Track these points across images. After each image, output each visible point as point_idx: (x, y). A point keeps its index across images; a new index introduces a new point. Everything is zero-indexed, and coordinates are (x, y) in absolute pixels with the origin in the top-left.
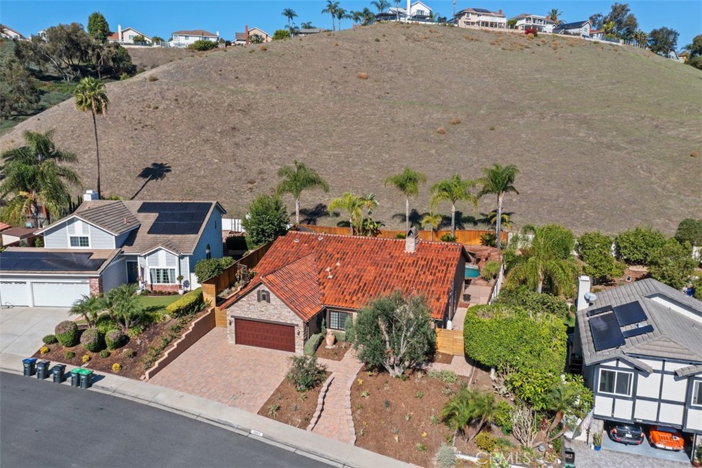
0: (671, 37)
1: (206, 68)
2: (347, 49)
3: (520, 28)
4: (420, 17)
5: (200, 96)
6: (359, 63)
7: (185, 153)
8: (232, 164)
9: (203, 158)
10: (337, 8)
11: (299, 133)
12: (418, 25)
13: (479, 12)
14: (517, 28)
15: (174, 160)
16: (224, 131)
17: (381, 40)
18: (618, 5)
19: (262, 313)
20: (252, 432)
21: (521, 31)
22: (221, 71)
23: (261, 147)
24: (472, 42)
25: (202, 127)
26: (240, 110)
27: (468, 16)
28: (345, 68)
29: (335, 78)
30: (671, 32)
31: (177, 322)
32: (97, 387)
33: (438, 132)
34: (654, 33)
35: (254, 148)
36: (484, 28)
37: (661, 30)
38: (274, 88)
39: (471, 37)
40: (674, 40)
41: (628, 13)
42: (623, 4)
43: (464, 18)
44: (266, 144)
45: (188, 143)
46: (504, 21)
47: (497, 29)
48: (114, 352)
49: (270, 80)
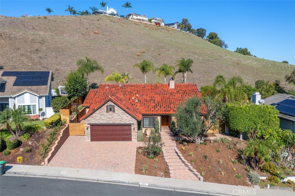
0: (204, 31)
1: (15, 23)
2: (86, 22)
3: (153, 22)
4: (113, 14)
5: (15, 34)
6: (93, 28)
7: (11, 60)
8: (40, 66)
9: (22, 63)
11: (72, 53)
12: (113, 17)
13: (137, 15)
14: (152, 22)
15: (4, 63)
16: (32, 51)
17: (100, 20)
18: (184, 19)
19: (109, 119)
20: (140, 184)
21: (153, 24)
22: (24, 24)
23: (54, 59)
24: (137, 25)
25: (19, 49)
26: (39, 42)
27: (133, 16)
28: (87, 29)
29: (83, 33)
30: (203, 30)
31: (52, 130)
33: (137, 55)
34: (198, 30)
35: (50, 59)
36: (140, 21)
37: (200, 29)
38: (54, 34)
39: (135, 24)
40: (205, 32)
41: (188, 22)
42: (186, 19)
43: (130, 17)
44: (56, 58)
45: (12, 56)
46: (147, 19)
47: (144, 22)
49: (51, 31)
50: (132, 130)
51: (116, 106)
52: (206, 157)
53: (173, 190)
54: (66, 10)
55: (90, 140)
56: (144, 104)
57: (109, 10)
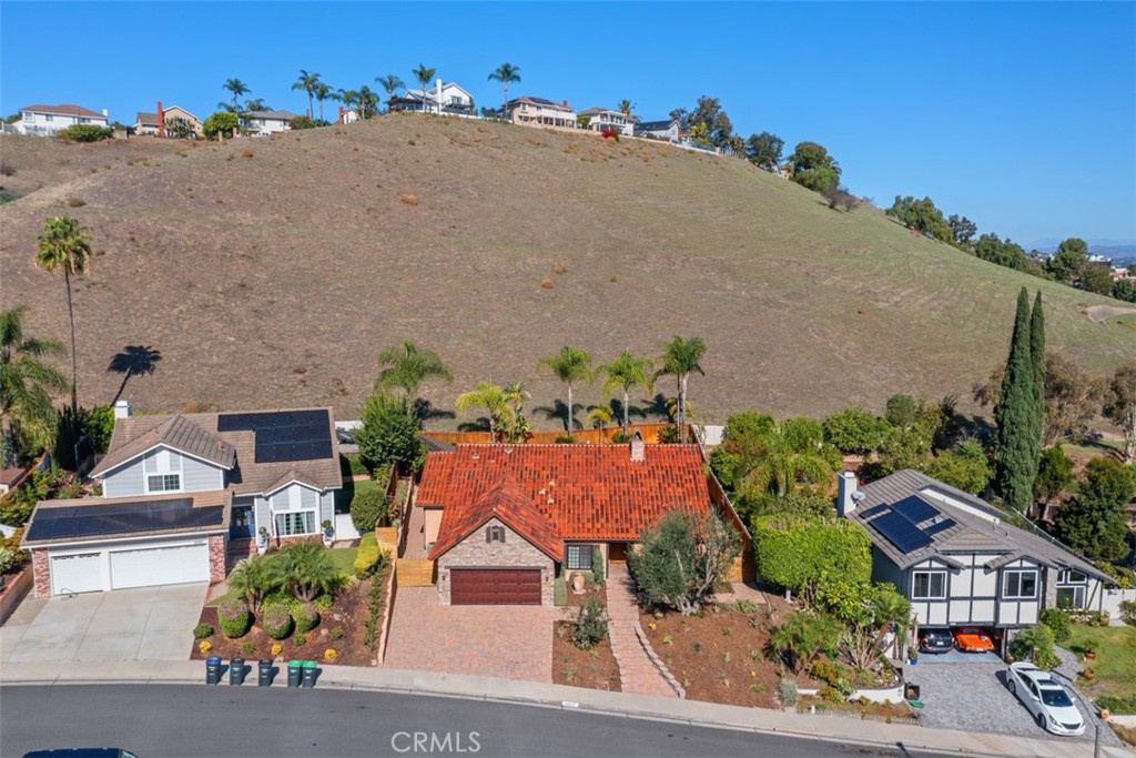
0: (775, 145)
1: (165, 185)
2: (373, 157)
3: (595, 127)
4: (456, 107)
5: (172, 233)
6: (398, 180)
7: (175, 328)
8: (260, 342)
9: (209, 334)
10: (316, 83)
11: (346, 290)
12: (459, 119)
13: (540, 102)
14: (591, 128)
15: (160, 340)
16: (229, 290)
17: (416, 142)
18: (706, 99)
19: (492, 558)
20: (564, 703)
21: (596, 132)
22: (190, 190)
23: (295, 315)
24: (540, 149)
25: (190, 286)
26: (244, 256)
27: (524, 109)
28: (379, 186)
29: (370, 203)
30: (773, 140)
31: (369, 583)
32: (324, 683)
33: (544, 286)
34: (754, 140)
35: (285, 317)
36: (550, 127)
37: (762, 136)
38: (283, 219)
39: (536, 141)
40: (779, 150)
41: (720, 111)
42: (713, 98)
43: (517, 112)
44: (302, 310)
45: (176, 311)
46: (573, 117)
47: (565, 129)
48: (308, 635)
49: (273, 206)
50: (543, 581)
51: (507, 530)
52: (697, 647)
53: (624, 715)
54: (295, 86)
55: (449, 603)
56: (569, 512)
57: (443, 90)
